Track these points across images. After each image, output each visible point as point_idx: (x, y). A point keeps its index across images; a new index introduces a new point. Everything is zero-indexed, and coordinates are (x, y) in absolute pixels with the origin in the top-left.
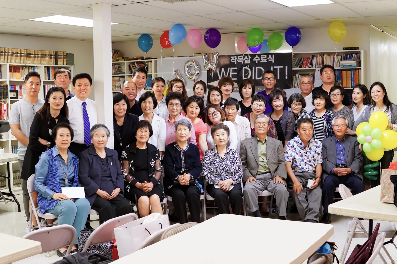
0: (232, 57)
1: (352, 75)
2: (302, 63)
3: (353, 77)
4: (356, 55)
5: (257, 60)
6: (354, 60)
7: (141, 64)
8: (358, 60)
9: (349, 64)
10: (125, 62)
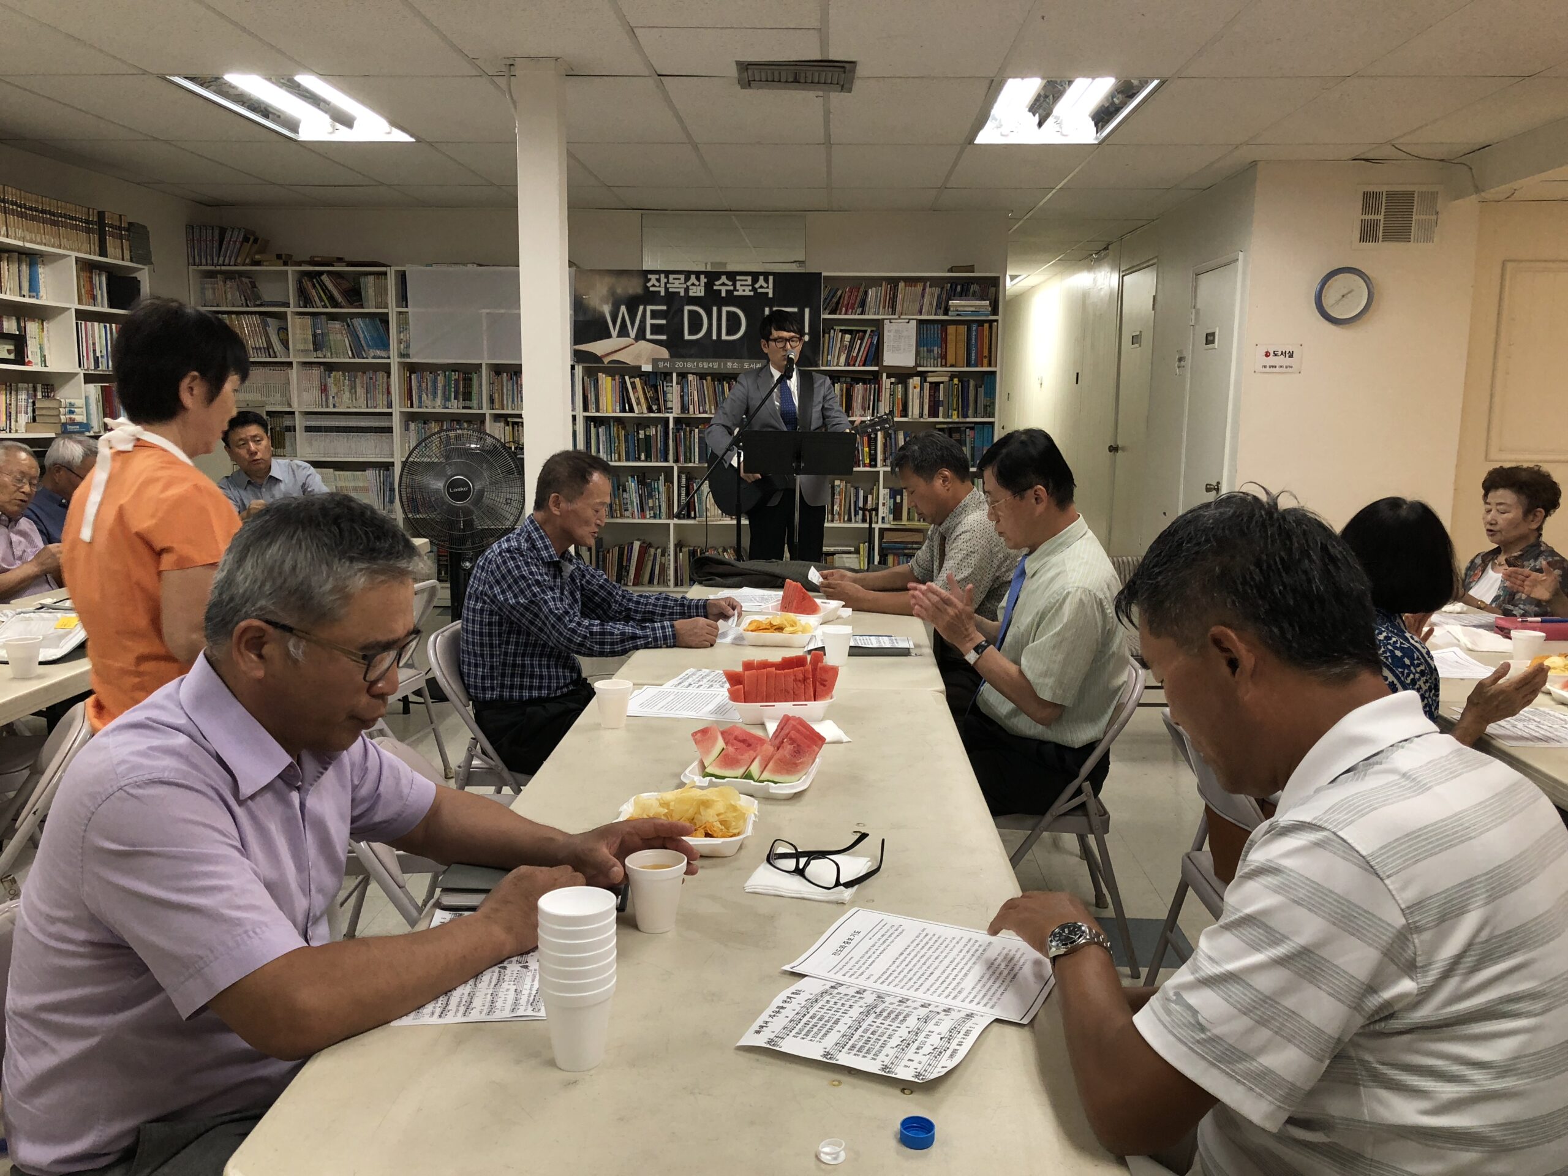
0: (650, 276)
1: (972, 337)
2: (838, 303)
3: (974, 340)
5: (724, 289)
6: (983, 299)
7: (340, 281)
8: (991, 299)
9: (972, 309)
10: (290, 269)
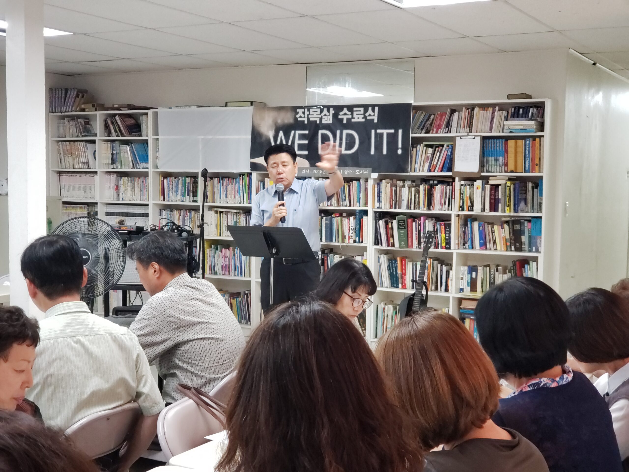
1: (527, 149)
2: (431, 124)
3: (529, 152)
4: (537, 109)
5: (345, 117)
6: (531, 119)
7: (127, 119)
8: (539, 119)
9: (522, 127)
10: (98, 113)
